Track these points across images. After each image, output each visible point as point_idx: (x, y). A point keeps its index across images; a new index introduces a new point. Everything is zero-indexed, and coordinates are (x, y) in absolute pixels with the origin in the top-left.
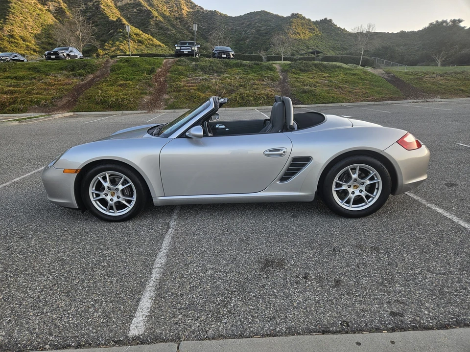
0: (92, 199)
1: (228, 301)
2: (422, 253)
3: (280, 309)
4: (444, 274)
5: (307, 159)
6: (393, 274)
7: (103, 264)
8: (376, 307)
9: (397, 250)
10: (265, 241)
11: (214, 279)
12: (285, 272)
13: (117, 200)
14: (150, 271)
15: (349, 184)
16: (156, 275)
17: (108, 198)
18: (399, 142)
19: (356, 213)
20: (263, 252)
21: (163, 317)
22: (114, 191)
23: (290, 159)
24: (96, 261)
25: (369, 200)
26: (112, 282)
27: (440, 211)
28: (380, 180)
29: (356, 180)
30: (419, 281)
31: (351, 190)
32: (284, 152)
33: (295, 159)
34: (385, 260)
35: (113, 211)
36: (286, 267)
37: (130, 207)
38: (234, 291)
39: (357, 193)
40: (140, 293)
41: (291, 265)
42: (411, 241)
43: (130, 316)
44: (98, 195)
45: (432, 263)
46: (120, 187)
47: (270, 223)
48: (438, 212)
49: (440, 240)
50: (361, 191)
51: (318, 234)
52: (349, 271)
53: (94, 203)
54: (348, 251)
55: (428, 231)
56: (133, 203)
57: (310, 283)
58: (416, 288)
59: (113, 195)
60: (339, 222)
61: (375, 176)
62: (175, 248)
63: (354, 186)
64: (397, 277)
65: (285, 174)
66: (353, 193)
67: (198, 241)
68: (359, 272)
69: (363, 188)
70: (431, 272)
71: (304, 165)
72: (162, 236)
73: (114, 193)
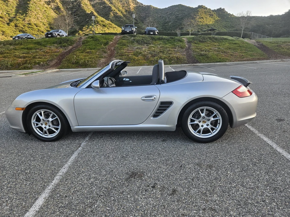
0: (33, 127)
1: (94, 203)
2: (242, 171)
3: (127, 211)
4: (252, 188)
5: (170, 103)
6: (215, 187)
7: (27, 171)
8: (194, 213)
9: (225, 168)
10: (137, 158)
11: (92, 186)
12: (141, 182)
13: (49, 128)
14: (53, 178)
15: (199, 120)
16: (55, 181)
17: (43, 126)
18: (233, 92)
19: (204, 140)
20: (133, 166)
21: (46, 213)
22: (46, 122)
23: (159, 103)
24: (24, 169)
25: (214, 131)
26: (26, 185)
27: (266, 139)
28: (221, 118)
29: (204, 118)
30: (232, 193)
31: (200, 124)
32: (155, 98)
33: (162, 103)
34: (214, 175)
35: (47, 135)
36: (144, 178)
37: (57, 132)
38: (102, 195)
39: (205, 126)
40: (39, 194)
41: (148, 177)
42: (238, 161)
43: (26, 211)
44: (37, 124)
45: (247, 179)
46: (50, 119)
47: (146, 145)
48: (264, 140)
49: (258, 162)
50: (208, 125)
51: (175, 154)
52: (185, 183)
53: (35, 129)
54: (191, 167)
55: (252, 154)
56: (59, 130)
57: (155, 191)
58: (228, 199)
59: (46, 124)
60: (192, 146)
61: (217, 115)
62: (77, 161)
63: (203, 121)
64: (217, 190)
65: (156, 113)
66: (202, 126)
67: (94, 157)
68: (192, 184)
69: (209, 123)
70: (244, 186)
71: (168, 107)
72: (73, 152)
73: (47, 123)
